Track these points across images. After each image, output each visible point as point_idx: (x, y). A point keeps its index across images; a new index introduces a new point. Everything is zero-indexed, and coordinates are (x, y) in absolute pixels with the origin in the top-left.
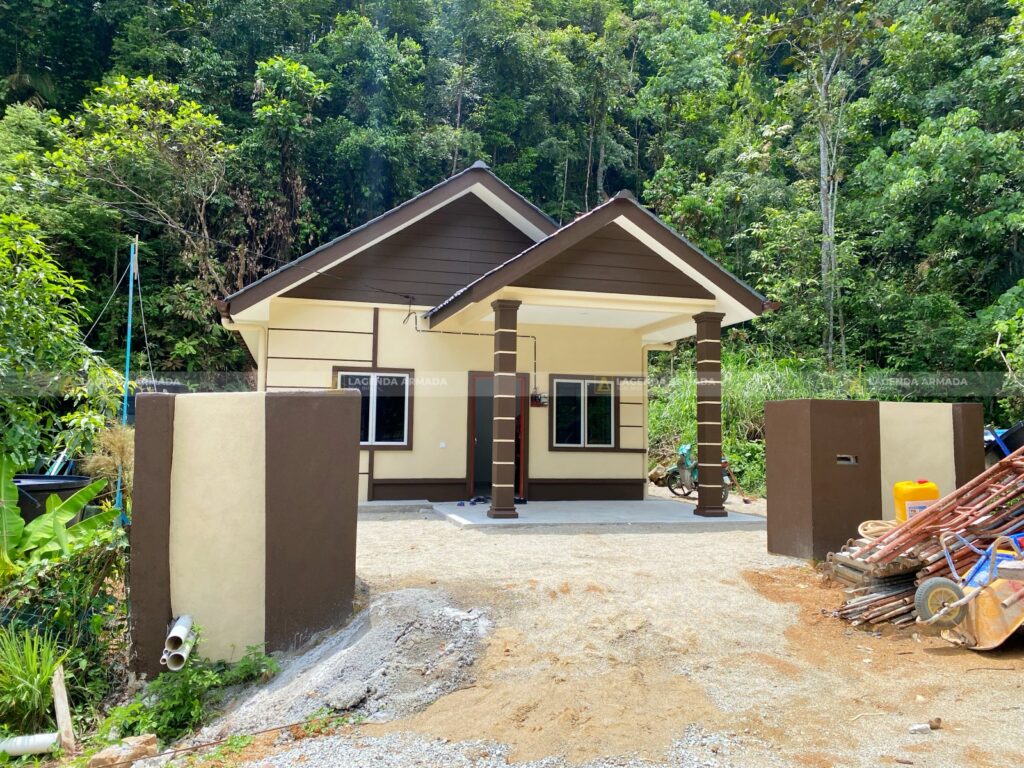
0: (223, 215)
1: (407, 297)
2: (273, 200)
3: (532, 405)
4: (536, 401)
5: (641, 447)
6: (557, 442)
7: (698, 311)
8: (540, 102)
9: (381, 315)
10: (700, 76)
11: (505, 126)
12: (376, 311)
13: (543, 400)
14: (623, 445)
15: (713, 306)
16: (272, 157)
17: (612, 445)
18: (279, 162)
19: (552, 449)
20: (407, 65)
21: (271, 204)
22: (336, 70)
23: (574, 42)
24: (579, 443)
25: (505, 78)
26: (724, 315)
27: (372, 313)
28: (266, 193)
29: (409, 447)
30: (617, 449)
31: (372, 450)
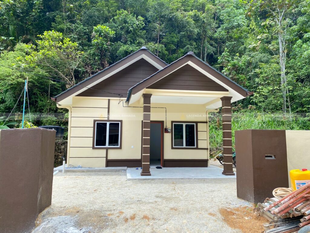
0: (83, 74)
1: (119, 95)
2: (98, 69)
3: (165, 133)
4: (166, 131)
5: (207, 148)
6: (174, 146)
7: (222, 96)
8: (184, 34)
9: (111, 101)
10: (237, 22)
11: (173, 42)
12: (109, 100)
13: (169, 130)
14: (199, 147)
15: (228, 94)
16: (98, 55)
17: (195, 147)
18: (100, 57)
19: (172, 148)
20: (139, 24)
21: (98, 70)
22: (119, 28)
23: (195, 15)
24: (183, 146)
25: (173, 28)
26: (232, 97)
27: (107, 101)
28: (96, 67)
29: (120, 148)
30: (197, 148)
31: (107, 149)
